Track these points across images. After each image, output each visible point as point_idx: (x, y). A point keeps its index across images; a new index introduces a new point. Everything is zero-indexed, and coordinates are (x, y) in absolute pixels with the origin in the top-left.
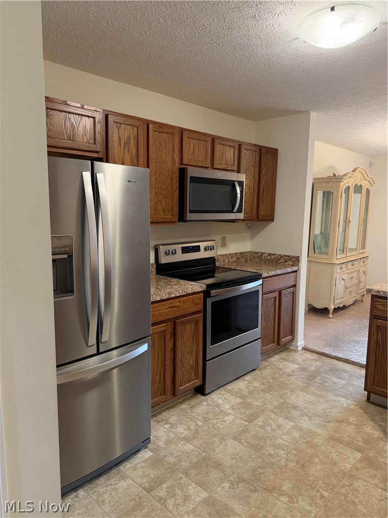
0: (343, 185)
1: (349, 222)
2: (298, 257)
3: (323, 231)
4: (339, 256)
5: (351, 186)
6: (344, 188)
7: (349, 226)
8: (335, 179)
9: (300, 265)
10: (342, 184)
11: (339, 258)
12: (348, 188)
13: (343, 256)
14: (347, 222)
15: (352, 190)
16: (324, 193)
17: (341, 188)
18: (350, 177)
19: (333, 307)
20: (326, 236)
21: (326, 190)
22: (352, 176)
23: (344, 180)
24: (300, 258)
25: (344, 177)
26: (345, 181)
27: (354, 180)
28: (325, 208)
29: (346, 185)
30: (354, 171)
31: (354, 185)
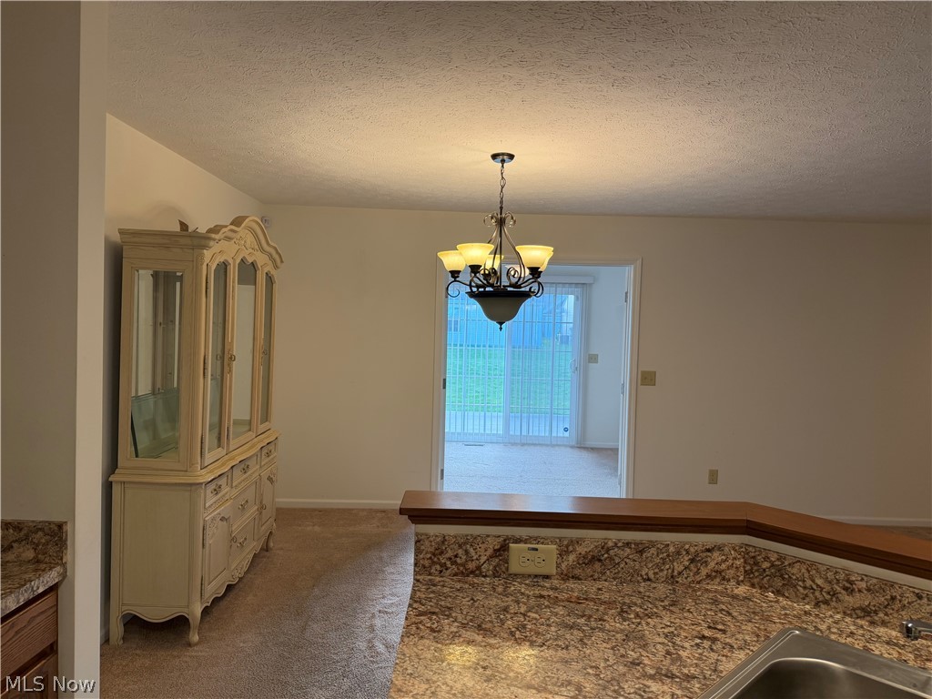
0: (211, 257)
1: (232, 358)
2: (60, 526)
3: (159, 385)
4: (209, 458)
5: (231, 261)
6: (214, 267)
7: (230, 371)
8: (188, 240)
9: (68, 558)
10: (207, 254)
11: (210, 464)
12: (224, 267)
13: (221, 452)
14: (224, 358)
15: (233, 273)
16: (155, 275)
17: (204, 267)
18: (228, 239)
19: (198, 610)
20: (169, 396)
21: (161, 267)
22: (230, 234)
23: (212, 243)
24: (68, 528)
25: (213, 236)
26: (215, 248)
27: (237, 247)
28: (160, 319)
29: (220, 259)
30: (237, 222)
31: (238, 261)
